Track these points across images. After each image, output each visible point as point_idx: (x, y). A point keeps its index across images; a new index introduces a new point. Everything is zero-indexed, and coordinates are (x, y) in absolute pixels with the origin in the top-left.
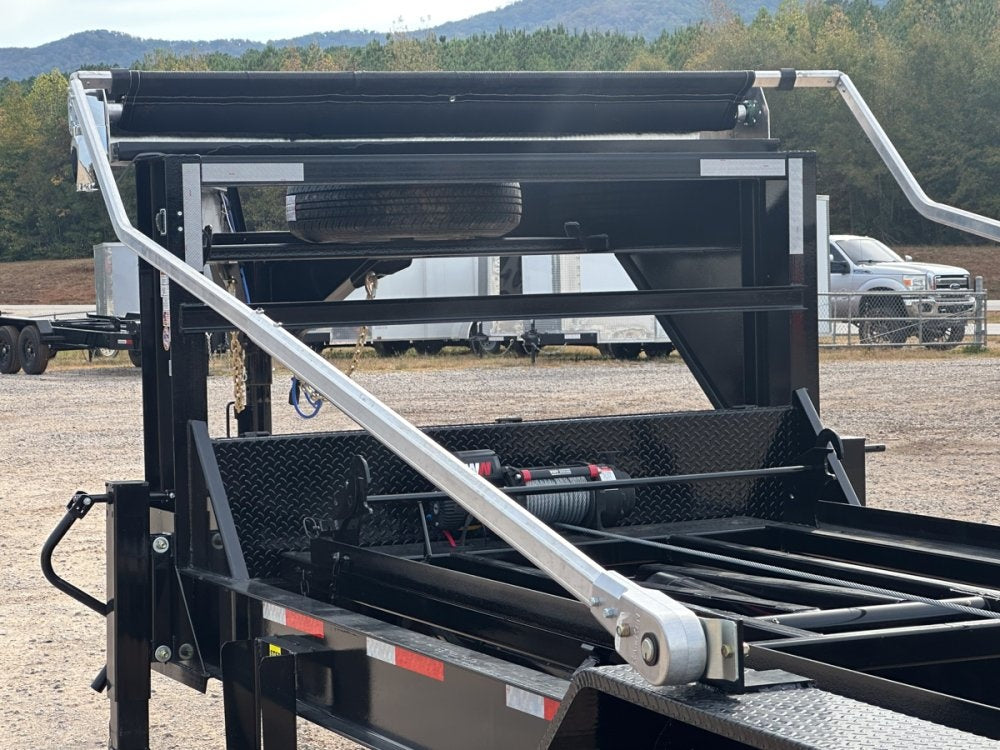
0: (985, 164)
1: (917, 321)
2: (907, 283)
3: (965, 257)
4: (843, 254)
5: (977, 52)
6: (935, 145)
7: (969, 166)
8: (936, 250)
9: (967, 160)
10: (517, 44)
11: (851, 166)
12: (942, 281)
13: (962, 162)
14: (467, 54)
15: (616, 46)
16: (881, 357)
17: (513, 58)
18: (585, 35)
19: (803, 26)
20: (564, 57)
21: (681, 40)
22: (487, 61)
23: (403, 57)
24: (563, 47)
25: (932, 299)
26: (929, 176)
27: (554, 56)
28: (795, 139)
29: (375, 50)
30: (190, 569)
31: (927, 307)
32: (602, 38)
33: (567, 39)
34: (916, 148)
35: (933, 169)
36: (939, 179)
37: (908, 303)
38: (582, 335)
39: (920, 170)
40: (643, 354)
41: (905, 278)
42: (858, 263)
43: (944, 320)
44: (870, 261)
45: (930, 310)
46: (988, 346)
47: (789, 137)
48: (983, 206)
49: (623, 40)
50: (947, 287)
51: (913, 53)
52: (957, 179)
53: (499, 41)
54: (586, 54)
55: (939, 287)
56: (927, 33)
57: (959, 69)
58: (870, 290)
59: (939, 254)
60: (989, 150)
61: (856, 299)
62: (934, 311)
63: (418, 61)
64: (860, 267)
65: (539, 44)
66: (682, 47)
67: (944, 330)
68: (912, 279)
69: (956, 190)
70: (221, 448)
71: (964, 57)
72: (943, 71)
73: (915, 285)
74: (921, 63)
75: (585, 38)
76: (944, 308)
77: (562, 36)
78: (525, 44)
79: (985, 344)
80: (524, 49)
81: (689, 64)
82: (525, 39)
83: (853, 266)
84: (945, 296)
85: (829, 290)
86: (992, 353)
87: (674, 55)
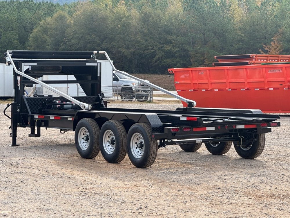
0: (164, 50)
1: (135, 94)
2: (133, 84)
3: (158, 78)
4: (117, 76)
5: (162, 16)
6: (149, 43)
7: (159, 50)
8: (149, 76)
9: (159, 48)
10: (17, 5)
11: (123, 49)
13: (157, 49)
15: (50, 7)
16: (125, 103)
17: (16, 9)
18: (40, 3)
19: (110, 4)
21: (71, 7)
22: (7, 10)
24: (33, 7)
25: (140, 89)
26: (148, 53)
27: (30, 9)
28: (107, 39)
30: (22, 113)
31: (139, 91)
32: (45, 3)
34: (144, 44)
35: (149, 50)
36: (151, 53)
37: (134, 89)
38: (49, 95)
39: (145, 51)
42: (121, 78)
44: (124, 78)
47: (105, 39)
48: (163, 62)
49: (52, 5)
50: (144, 85)
51: (143, 15)
52: (156, 54)
53: (11, 4)
54: (40, 9)
56: (147, 9)
57: (156, 20)
58: (125, 86)
59: (150, 77)
60: (165, 45)
61: (120, 88)
62: (140, 92)
64: (121, 80)
65: (25, 5)
66: (72, 9)
67: (143, 97)
68: (135, 83)
69: (155, 57)
71: (158, 16)
72: (152, 21)
73: (135, 85)
74: (145, 18)
75: (40, 4)
76: (143, 91)
77: (32, 3)
78: (20, 5)
79: (152, 100)
80: (20, 7)
81: (74, 15)
82: (20, 3)
83: (119, 79)
84: (143, 88)
85: (113, 85)
86: (154, 103)
87: (69, 11)
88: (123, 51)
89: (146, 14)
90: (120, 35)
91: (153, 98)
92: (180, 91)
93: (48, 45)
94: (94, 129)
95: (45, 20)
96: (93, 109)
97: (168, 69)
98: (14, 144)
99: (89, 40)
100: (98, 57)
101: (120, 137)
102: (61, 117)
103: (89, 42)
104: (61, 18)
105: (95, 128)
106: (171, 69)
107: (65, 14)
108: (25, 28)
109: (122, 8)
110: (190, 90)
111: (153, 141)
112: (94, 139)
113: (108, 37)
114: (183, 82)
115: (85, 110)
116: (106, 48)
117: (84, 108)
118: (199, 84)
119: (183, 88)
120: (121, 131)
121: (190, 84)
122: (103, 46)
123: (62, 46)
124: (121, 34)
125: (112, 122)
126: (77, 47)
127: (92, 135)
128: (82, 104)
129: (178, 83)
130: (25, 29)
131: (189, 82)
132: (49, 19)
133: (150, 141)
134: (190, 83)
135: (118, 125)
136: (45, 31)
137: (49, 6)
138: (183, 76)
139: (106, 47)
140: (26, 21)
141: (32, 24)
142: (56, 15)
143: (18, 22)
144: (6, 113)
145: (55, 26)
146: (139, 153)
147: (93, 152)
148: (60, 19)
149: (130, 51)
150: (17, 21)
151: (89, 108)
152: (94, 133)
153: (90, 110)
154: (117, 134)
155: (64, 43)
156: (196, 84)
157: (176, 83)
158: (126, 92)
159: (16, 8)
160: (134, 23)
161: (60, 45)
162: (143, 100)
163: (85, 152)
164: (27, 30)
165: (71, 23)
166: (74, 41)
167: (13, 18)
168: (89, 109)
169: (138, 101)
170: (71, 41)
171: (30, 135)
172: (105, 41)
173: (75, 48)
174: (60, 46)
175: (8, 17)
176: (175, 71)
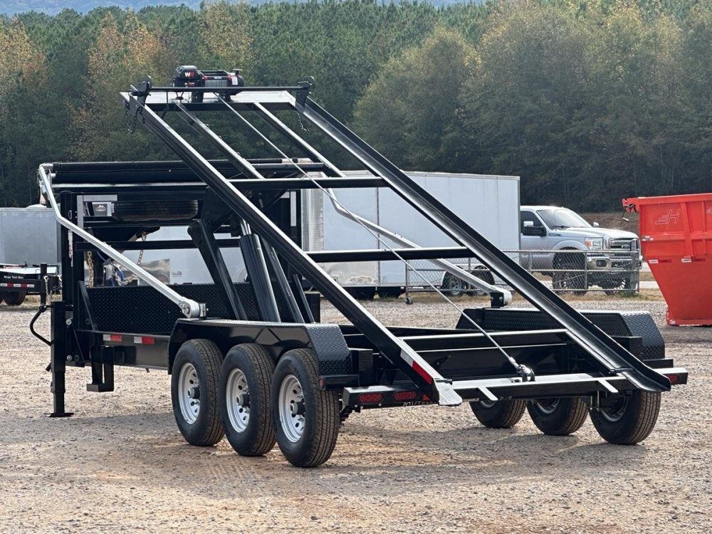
1: (584, 273)
2: (588, 244)
4: (542, 221)
10: (327, 14)
11: (633, 136)
12: (615, 243)
14: (278, 23)
15: (421, 17)
18: (393, 5)
20: (371, 27)
22: (297, 30)
23: (215, 26)
24: (371, 18)
25: (608, 257)
27: (362, 26)
28: (584, 110)
29: (190, 20)
30: (79, 330)
31: (603, 263)
32: (409, 7)
33: (375, 9)
37: (589, 259)
40: (376, 296)
41: (587, 240)
42: (553, 227)
43: (604, 272)
44: (562, 227)
45: (605, 266)
46: (640, 293)
47: (577, 109)
49: (428, 11)
50: (620, 247)
51: (692, 32)
53: (310, 11)
55: (612, 247)
58: (563, 249)
61: (551, 256)
62: (608, 266)
63: (230, 31)
64: (554, 231)
65: (347, 14)
66: (480, 21)
67: (620, 280)
68: (591, 241)
70: (89, 290)
73: (594, 245)
74: (698, 41)
75: (392, 8)
76: (616, 263)
77: (371, 6)
78: (334, 13)
79: (638, 290)
80: (332, 18)
81: (485, 39)
82: (334, 9)
83: (548, 230)
84: (616, 255)
85: (520, 248)
86: (641, 297)
87: (473, 29)
88: (633, 142)
89: (701, 28)
90: (624, 96)
91: (641, 282)
92: (656, 262)
93: (410, 131)
94: (210, 368)
95: (398, 55)
96: (209, 315)
97: (624, 200)
98: (60, 411)
99: (530, 111)
100: (559, 162)
101: (260, 386)
102: (155, 339)
103: (531, 121)
104: (446, 51)
105: (213, 364)
106: (630, 201)
107: (455, 36)
108: (346, 82)
109: (627, 15)
110: (683, 260)
111: (324, 397)
112: (210, 393)
113: (586, 102)
114: (665, 235)
115: (192, 317)
116: (581, 136)
117: (189, 313)
118: (709, 242)
119: (665, 254)
120: (264, 372)
121: (684, 241)
122: (571, 129)
123: (452, 132)
124: (627, 94)
125: (242, 349)
126: (496, 135)
127: (206, 383)
128: (184, 302)
129: (652, 239)
130: (345, 85)
131: (679, 236)
132: (411, 55)
133: (316, 395)
134: (683, 238)
135: (257, 355)
136: (401, 87)
137: (420, 14)
138: (665, 219)
139: (581, 134)
140: (349, 62)
141: (368, 70)
142: (430, 41)
143: (325, 66)
144: (35, 330)
145: (428, 72)
146: (299, 429)
147: (210, 428)
148: (442, 54)
149: (655, 142)
150: (324, 61)
151: (202, 312)
152: (209, 378)
153: (204, 318)
154: (252, 379)
155: (456, 123)
156: (701, 240)
157: (645, 240)
158: (567, 267)
159: (320, 23)
160: (665, 57)
161: (443, 130)
162: (622, 289)
163: (191, 430)
164: (351, 88)
165: (475, 62)
166: (486, 117)
167: (312, 55)
168: (202, 315)
169: (607, 292)
170: (476, 118)
171: (89, 388)
172: (578, 113)
173: (489, 139)
174: (445, 133)
175: (294, 52)
176: (641, 206)
